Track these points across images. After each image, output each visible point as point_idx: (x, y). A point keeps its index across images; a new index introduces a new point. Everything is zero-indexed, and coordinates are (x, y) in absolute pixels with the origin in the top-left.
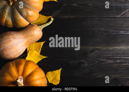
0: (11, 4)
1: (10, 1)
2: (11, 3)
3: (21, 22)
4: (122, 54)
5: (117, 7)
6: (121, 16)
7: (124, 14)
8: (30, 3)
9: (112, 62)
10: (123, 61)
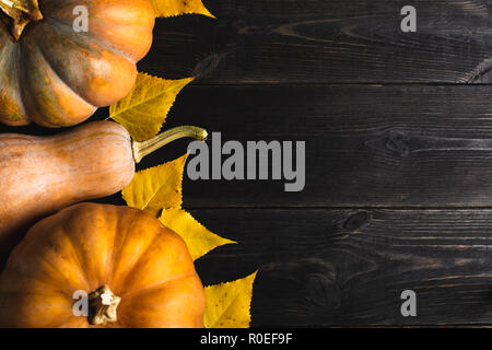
0: (19, 29)
1: (14, 17)
2: (17, 26)
3: (61, 108)
4: (475, 235)
5: (460, 40)
6: (476, 78)
7: (487, 71)
8: (98, 25)
9: (435, 266)
10: (482, 261)
